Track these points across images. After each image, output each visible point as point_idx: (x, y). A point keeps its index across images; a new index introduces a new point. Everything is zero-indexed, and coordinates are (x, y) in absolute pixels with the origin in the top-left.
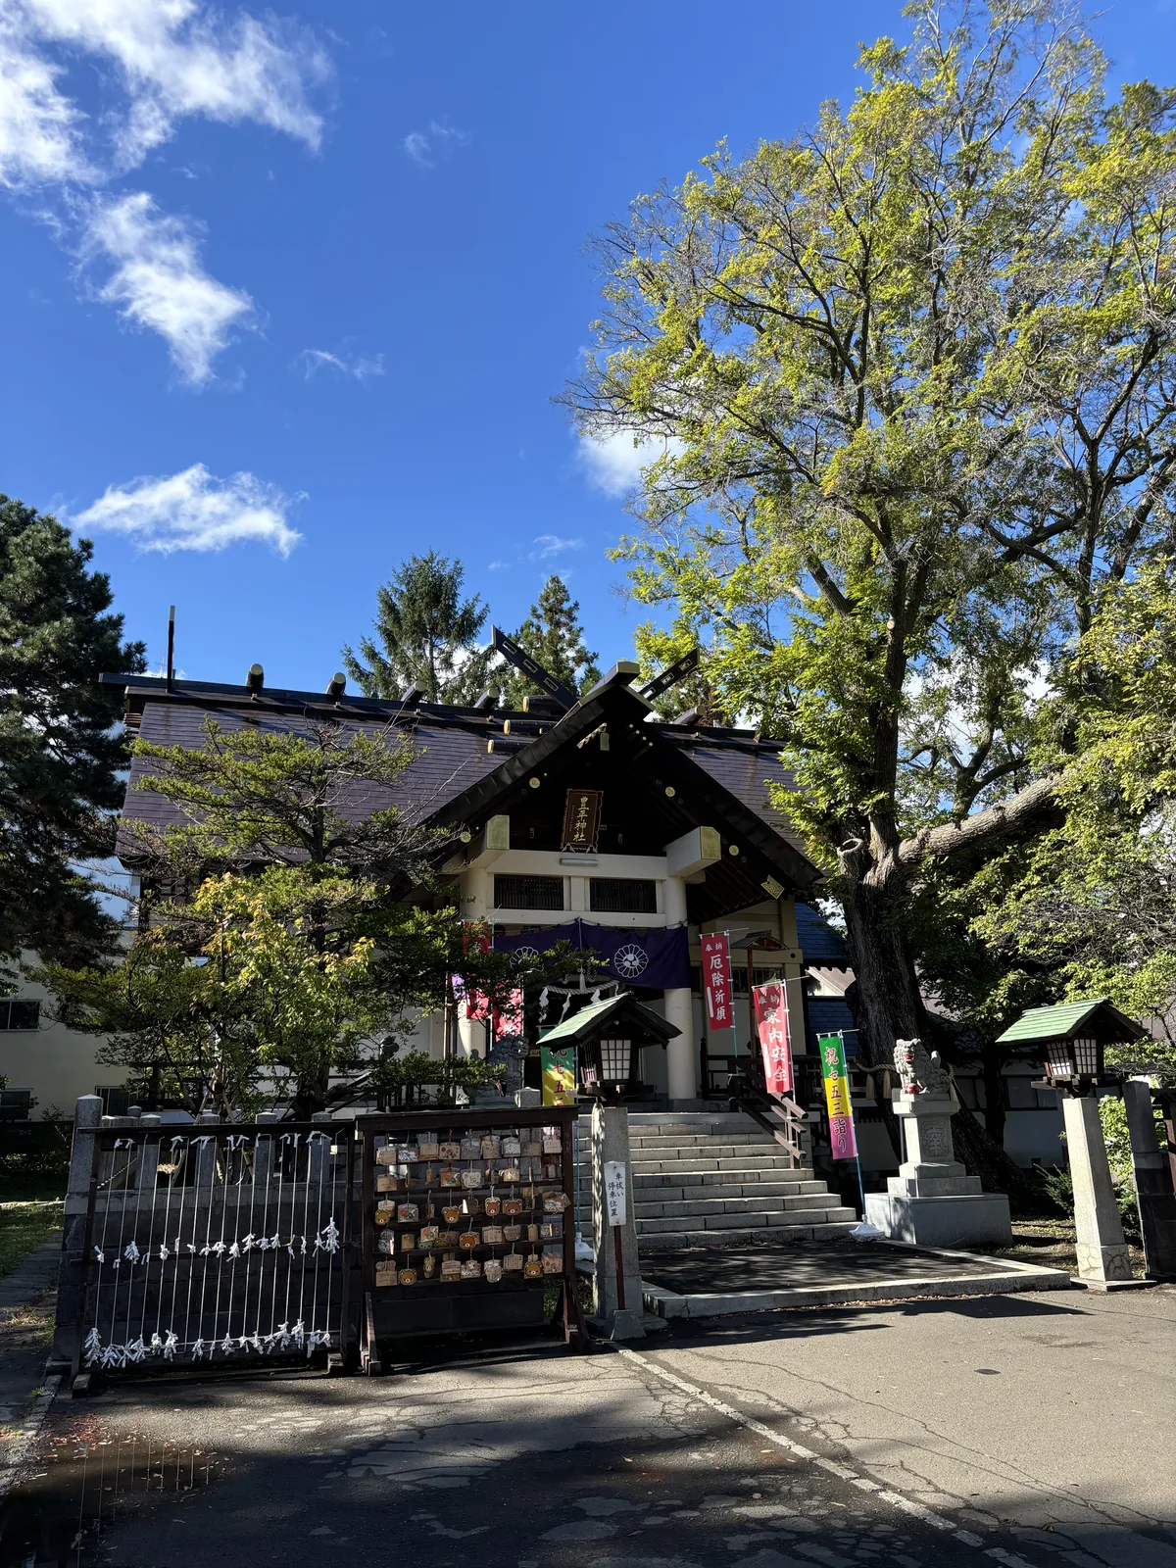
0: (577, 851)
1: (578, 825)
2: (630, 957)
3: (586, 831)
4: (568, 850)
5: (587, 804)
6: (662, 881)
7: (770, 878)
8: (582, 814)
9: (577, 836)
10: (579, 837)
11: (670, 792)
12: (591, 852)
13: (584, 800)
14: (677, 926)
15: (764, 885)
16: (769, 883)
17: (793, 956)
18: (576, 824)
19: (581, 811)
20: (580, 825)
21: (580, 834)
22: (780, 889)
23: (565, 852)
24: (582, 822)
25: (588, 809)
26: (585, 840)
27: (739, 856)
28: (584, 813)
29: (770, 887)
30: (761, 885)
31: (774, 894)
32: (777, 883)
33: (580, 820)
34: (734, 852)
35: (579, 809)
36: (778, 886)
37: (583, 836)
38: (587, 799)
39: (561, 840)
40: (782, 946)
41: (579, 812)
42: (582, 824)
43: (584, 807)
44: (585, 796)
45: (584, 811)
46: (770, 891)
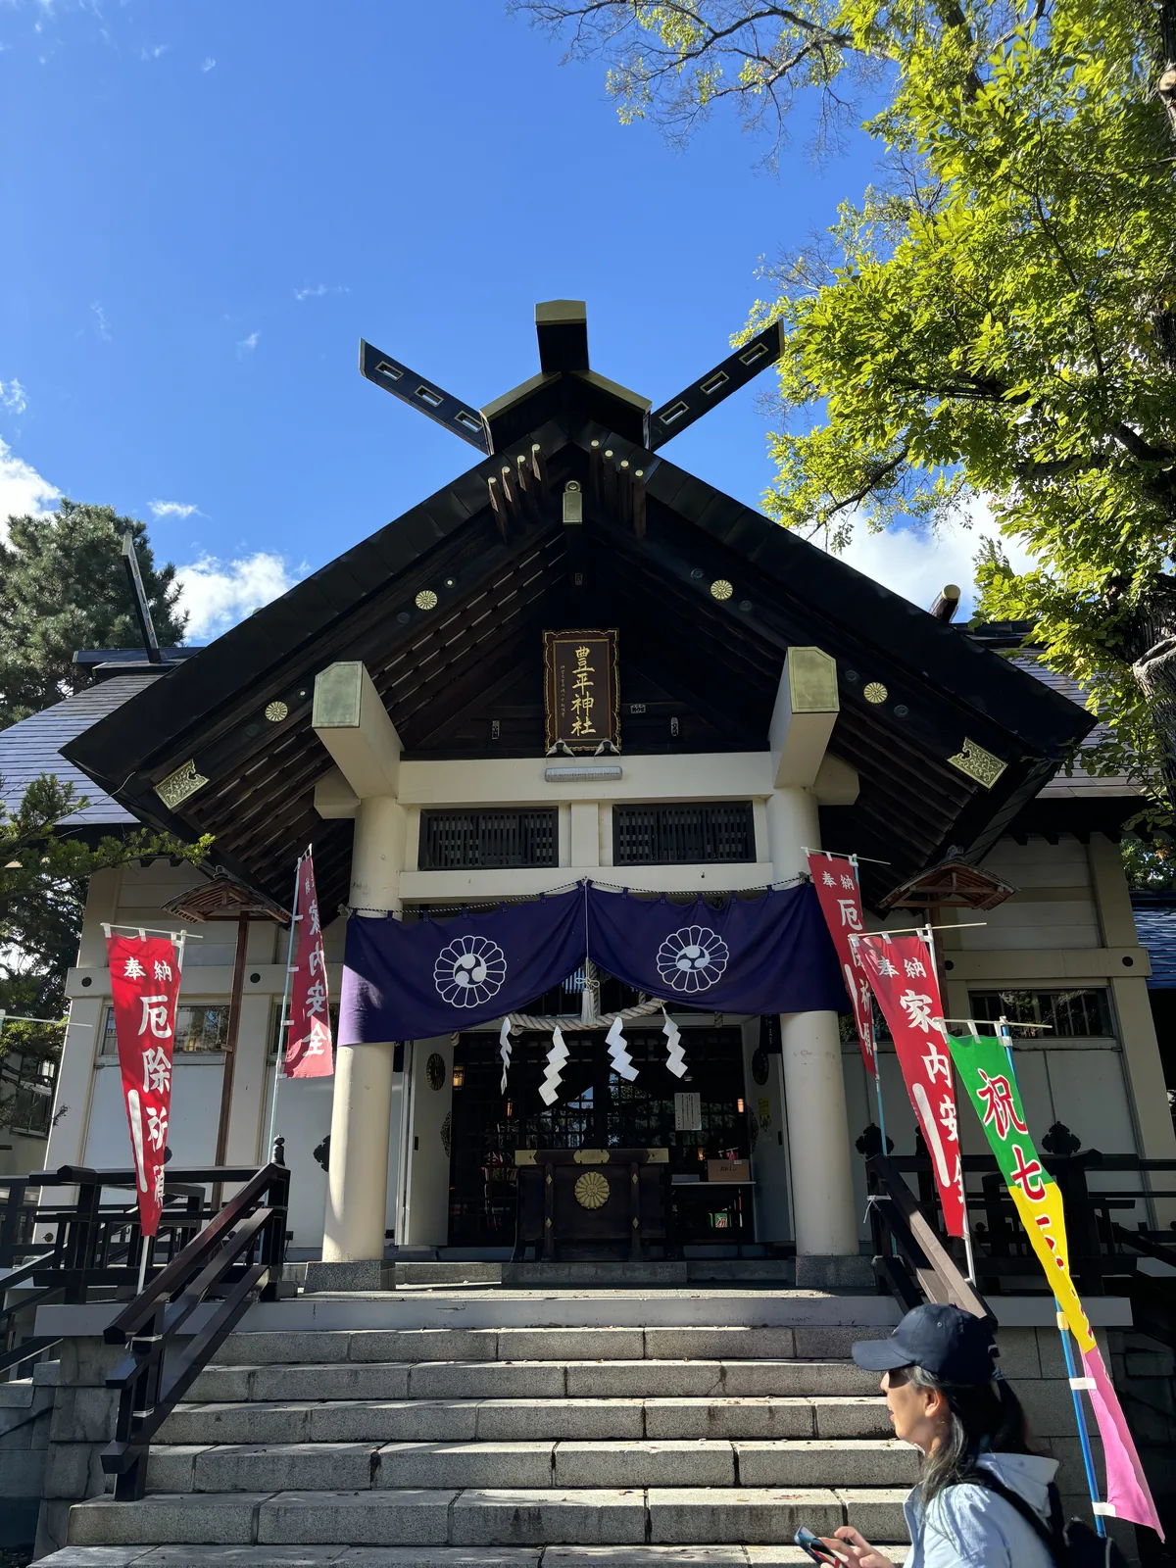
0: (578, 754)
1: (577, 703)
2: (692, 950)
3: (594, 714)
4: (560, 754)
5: (590, 660)
6: (765, 800)
7: (968, 745)
8: (583, 682)
9: (577, 725)
10: (583, 727)
11: (722, 590)
12: (607, 752)
13: (583, 653)
14: (795, 884)
15: (957, 761)
16: (967, 755)
17: (1128, 962)
18: (574, 702)
19: (579, 676)
20: (581, 702)
21: (584, 721)
22: (995, 765)
23: (552, 756)
24: (584, 697)
25: (592, 669)
26: (593, 731)
27: (888, 704)
28: (586, 679)
29: (971, 764)
30: (950, 760)
31: (981, 778)
32: (985, 754)
33: (580, 693)
34: (875, 696)
35: (575, 672)
36: (991, 761)
37: (588, 723)
38: (588, 651)
39: (545, 735)
40: (1103, 945)
41: (575, 679)
42: (584, 701)
43: (583, 667)
44: (583, 645)
45: (585, 674)
46: (972, 772)
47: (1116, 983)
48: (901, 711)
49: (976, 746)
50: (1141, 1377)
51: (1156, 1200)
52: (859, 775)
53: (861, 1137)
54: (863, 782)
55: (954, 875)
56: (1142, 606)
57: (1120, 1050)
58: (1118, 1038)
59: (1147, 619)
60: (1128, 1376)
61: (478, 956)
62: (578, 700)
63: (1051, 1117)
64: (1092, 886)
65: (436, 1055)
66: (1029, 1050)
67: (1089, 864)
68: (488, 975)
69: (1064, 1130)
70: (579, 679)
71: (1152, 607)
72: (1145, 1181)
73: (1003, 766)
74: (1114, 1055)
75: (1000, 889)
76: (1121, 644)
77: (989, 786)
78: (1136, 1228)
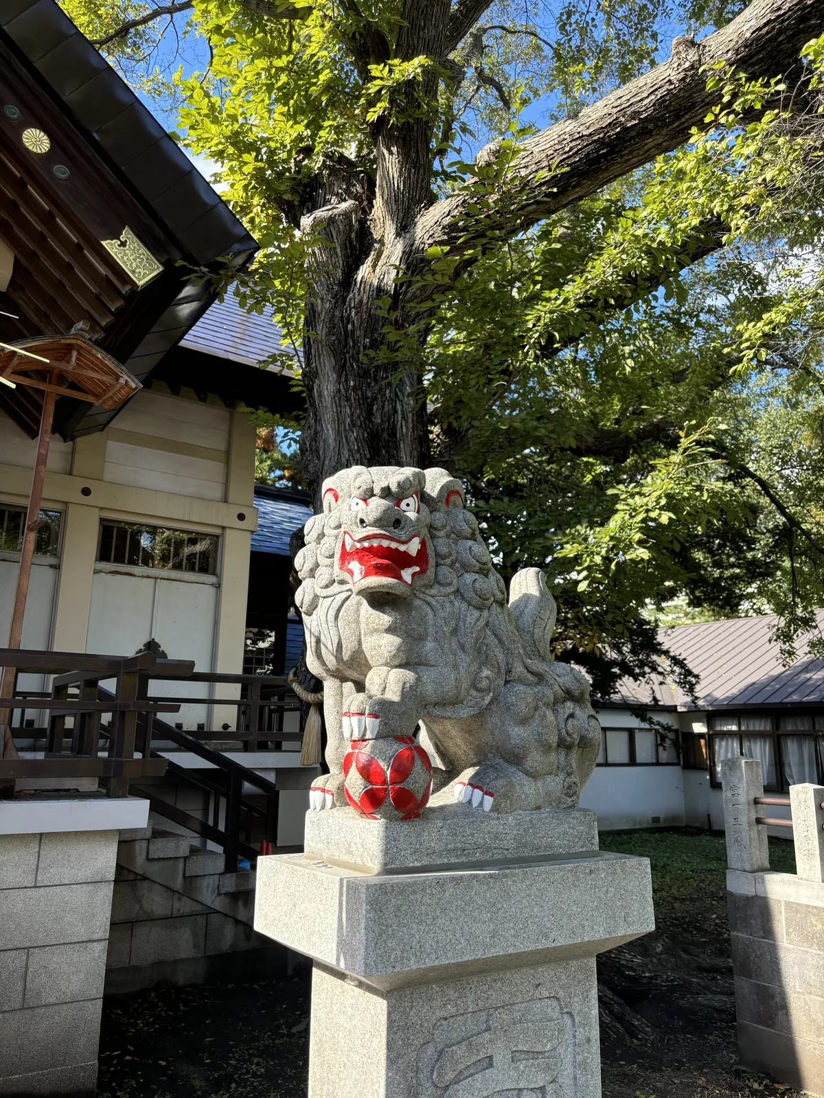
7: (127, 234)
15: (110, 246)
16: (123, 244)
17: (241, 517)
22: (150, 265)
27: (47, 158)
29: (126, 255)
30: (104, 243)
31: (134, 272)
32: (143, 250)
34: (35, 144)
36: (147, 259)
40: (225, 500)
46: (124, 263)
47: (228, 532)
48: (61, 171)
49: (135, 239)
50: (159, 859)
51: (216, 706)
52: (16, 258)
54: (17, 264)
55: (75, 354)
56: (321, 173)
57: (218, 586)
58: (219, 577)
59: (322, 185)
60: (148, 859)
63: (148, 632)
64: (228, 452)
66: (143, 577)
67: (230, 434)
69: (158, 646)
71: (329, 175)
72: (211, 690)
73: (158, 269)
74: (212, 590)
75: (122, 381)
76: (296, 203)
77: (140, 283)
78: (195, 728)
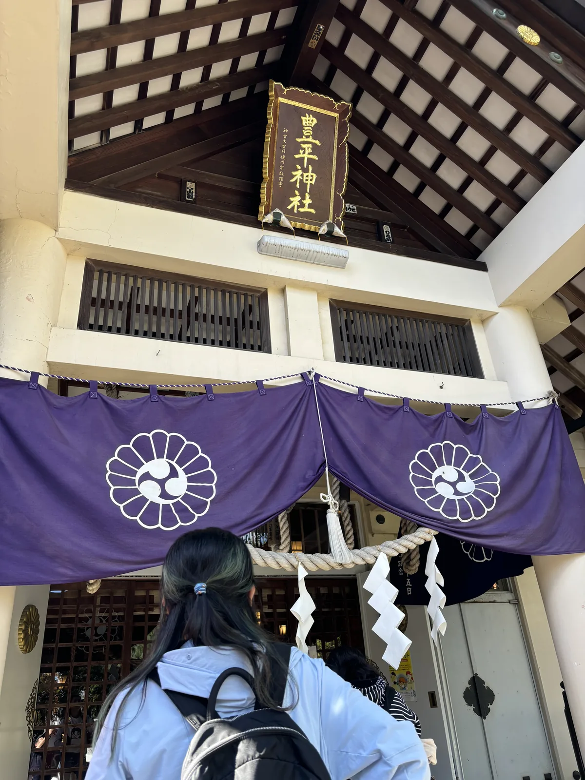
1: (298, 174)
3: (316, 192)
4: (277, 227)
5: (316, 132)
8: (306, 153)
9: (295, 201)
10: (301, 203)
13: (309, 121)
18: (294, 173)
19: (303, 146)
20: (302, 175)
21: (303, 198)
23: (267, 226)
24: (305, 170)
25: (317, 142)
26: (313, 211)
28: (310, 151)
33: (302, 165)
35: (299, 140)
37: (308, 201)
38: (315, 121)
39: (258, 201)
41: (298, 148)
42: (305, 175)
43: (307, 137)
44: (310, 112)
45: (310, 146)
53: (467, 688)
61: (174, 463)
62: (300, 172)
65: (32, 606)
68: (189, 488)
70: (302, 149)
